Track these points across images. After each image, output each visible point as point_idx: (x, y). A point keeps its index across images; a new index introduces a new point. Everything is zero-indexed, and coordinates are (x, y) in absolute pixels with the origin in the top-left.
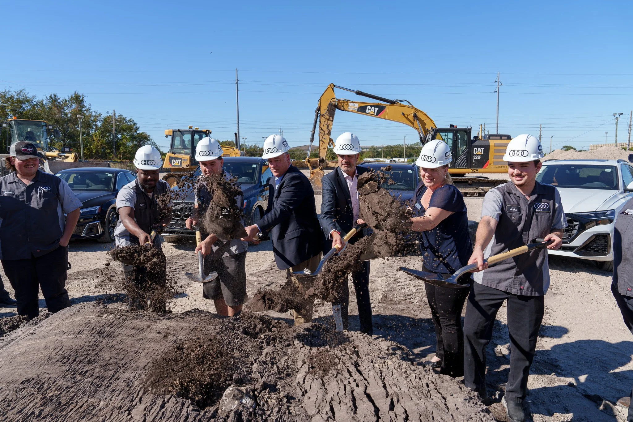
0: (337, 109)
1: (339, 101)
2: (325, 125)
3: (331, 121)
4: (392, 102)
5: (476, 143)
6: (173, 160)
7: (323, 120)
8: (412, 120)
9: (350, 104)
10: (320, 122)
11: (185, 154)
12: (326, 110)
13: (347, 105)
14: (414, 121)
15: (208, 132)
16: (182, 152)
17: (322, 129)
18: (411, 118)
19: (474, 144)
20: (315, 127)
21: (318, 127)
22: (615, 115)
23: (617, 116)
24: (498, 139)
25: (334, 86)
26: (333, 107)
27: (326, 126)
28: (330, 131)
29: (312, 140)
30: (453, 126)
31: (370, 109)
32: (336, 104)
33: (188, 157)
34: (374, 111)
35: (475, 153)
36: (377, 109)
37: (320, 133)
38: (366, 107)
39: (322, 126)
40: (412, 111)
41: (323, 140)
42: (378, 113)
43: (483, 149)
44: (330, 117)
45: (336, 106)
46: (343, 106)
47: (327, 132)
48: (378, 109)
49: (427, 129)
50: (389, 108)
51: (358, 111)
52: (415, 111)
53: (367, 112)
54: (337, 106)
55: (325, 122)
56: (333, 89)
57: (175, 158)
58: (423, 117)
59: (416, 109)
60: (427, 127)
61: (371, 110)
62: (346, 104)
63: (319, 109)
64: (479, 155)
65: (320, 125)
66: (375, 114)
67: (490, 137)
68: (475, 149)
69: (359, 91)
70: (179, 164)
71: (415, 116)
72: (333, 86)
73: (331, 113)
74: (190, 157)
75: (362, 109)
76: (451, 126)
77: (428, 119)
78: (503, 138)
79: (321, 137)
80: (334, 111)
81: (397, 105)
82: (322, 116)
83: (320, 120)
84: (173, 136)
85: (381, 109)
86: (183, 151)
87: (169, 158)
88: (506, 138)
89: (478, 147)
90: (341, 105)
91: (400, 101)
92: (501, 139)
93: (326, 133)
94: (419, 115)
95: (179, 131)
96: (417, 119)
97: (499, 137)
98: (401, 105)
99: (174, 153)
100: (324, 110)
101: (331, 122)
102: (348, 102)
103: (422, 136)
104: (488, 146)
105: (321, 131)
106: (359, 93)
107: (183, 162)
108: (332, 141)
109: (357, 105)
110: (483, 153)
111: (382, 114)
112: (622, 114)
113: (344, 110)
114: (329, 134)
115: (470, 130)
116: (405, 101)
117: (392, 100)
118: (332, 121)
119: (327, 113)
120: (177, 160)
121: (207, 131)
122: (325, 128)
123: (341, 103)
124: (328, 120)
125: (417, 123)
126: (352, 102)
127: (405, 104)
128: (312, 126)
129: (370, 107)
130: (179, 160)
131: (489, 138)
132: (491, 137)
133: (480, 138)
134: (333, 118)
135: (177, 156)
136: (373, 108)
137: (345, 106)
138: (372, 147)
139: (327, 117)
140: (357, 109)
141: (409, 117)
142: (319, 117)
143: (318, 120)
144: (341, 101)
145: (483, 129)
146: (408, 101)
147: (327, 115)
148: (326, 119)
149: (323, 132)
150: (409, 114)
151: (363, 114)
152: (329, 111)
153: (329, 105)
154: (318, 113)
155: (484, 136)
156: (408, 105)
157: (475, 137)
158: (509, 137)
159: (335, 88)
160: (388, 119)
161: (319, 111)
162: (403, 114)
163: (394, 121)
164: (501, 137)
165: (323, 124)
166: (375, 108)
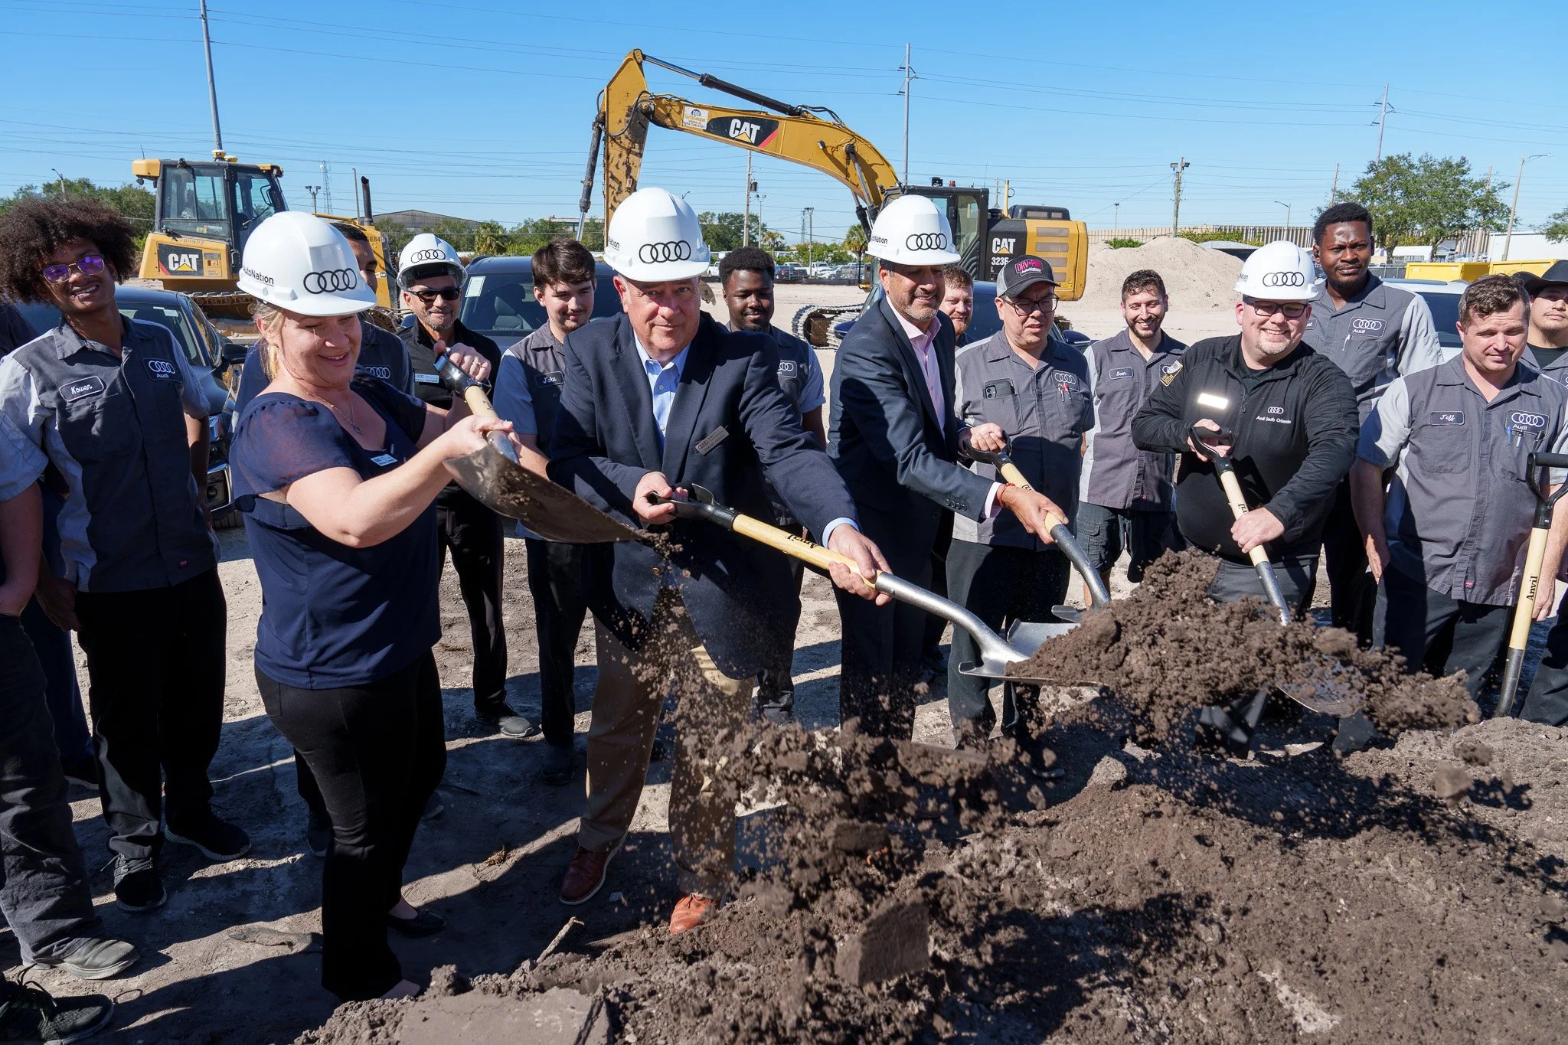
0: (651, 126)
1: (658, 99)
2: (620, 166)
3: (636, 154)
4: (794, 113)
5: (999, 227)
6: (172, 257)
7: (614, 150)
8: (843, 161)
9: (688, 110)
10: (607, 157)
11: (211, 236)
12: (624, 126)
13: (679, 113)
14: (848, 163)
15: (275, 172)
16: (198, 230)
17: (613, 177)
18: (841, 155)
19: (993, 229)
20: (593, 168)
21: (602, 169)
24: (1044, 218)
25: (644, 57)
26: (643, 117)
27: (625, 169)
28: (633, 183)
29: (585, 207)
30: (941, 182)
31: (738, 126)
32: (653, 107)
33: (222, 246)
34: (748, 132)
35: (994, 251)
36: (756, 128)
37: (609, 186)
38: (728, 121)
39: (612, 168)
40: (844, 139)
42: (760, 139)
43: (1012, 241)
44: (634, 143)
45: (650, 116)
46: (669, 115)
47: (627, 184)
48: (758, 128)
49: (882, 188)
50: (787, 127)
51: (708, 130)
52: (850, 138)
53: (731, 134)
54: (653, 112)
55: (620, 156)
56: (640, 65)
57: (180, 251)
58: (869, 158)
59: (853, 135)
60: (879, 182)
61: (743, 131)
62: (677, 109)
63: (602, 121)
64: (1004, 255)
65: (607, 166)
66: (753, 140)
67: (1027, 210)
68: (996, 240)
69: (710, 77)
70: (195, 268)
71: (851, 152)
72: (640, 58)
73: (638, 135)
74: (229, 248)
75: (719, 127)
76: (936, 180)
77: (881, 162)
78: (1053, 215)
79: (611, 199)
80: (645, 129)
81: (806, 121)
82: (614, 139)
83: (607, 149)
84: (164, 180)
85: (767, 128)
86: (203, 229)
87: (156, 249)
88: (1060, 215)
89: (1003, 235)
90: (665, 110)
91: (813, 109)
92: (1049, 217)
93: (623, 188)
94: (860, 148)
95: (184, 165)
96: (855, 161)
97: (1045, 214)
98: (814, 122)
99: (173, 234)
100: (617, 125)
101: (637, 158)
102: (681, 103)
103: (864, 205)
104: (1024, 234)
105: (612, 183)
106: (709, 82)
107: (205, 262)
109: (705, 116)
110: (1011, 252)
111: (769, 144)
113: (675, 127)
115: (986, 192)
116: (825, 109)
117: (794, 105)
118: (640, 155)
119: (627, 133)
120: (184, 256)
121: (273, 167)
122: (620, 174)
123: (664, 107)
124: (629, 151)
125: (855, 170)
126: (693, 105)
127: (825, 117)
128: (584, 170)
129: (739, 122)
130: (194, 257)
131: (1024, 215)
132: (1029, 214)
133: (1005, 213)
134: (641, 148)
135: (184, 241)
136: (747, 125)
137: (674, 116)
139: (626, 143)
140: (705, 125)
141: (836, 154)
142: (602, 143)
143: (601, 150)
144: (663, 102)
145: (1011, 193)
146: (831, 112)
147: (627, 137)
148: (624, 148)
149: (616, 186)
150: (836, 145)
151: (721, 141)
152: (631, 127)
153: (630, 109)
154: (600, 130)
155: (1013, 211)
156: (831, 120)
157: (996, 212)
158: (1065, 215)
159: (645, 64)
160: (783, 158)
161: (603, 124)
162: (823, 144)
163: (798, 162)
164: (1049, 212)
165: (615, 163)
166: (753, 126)
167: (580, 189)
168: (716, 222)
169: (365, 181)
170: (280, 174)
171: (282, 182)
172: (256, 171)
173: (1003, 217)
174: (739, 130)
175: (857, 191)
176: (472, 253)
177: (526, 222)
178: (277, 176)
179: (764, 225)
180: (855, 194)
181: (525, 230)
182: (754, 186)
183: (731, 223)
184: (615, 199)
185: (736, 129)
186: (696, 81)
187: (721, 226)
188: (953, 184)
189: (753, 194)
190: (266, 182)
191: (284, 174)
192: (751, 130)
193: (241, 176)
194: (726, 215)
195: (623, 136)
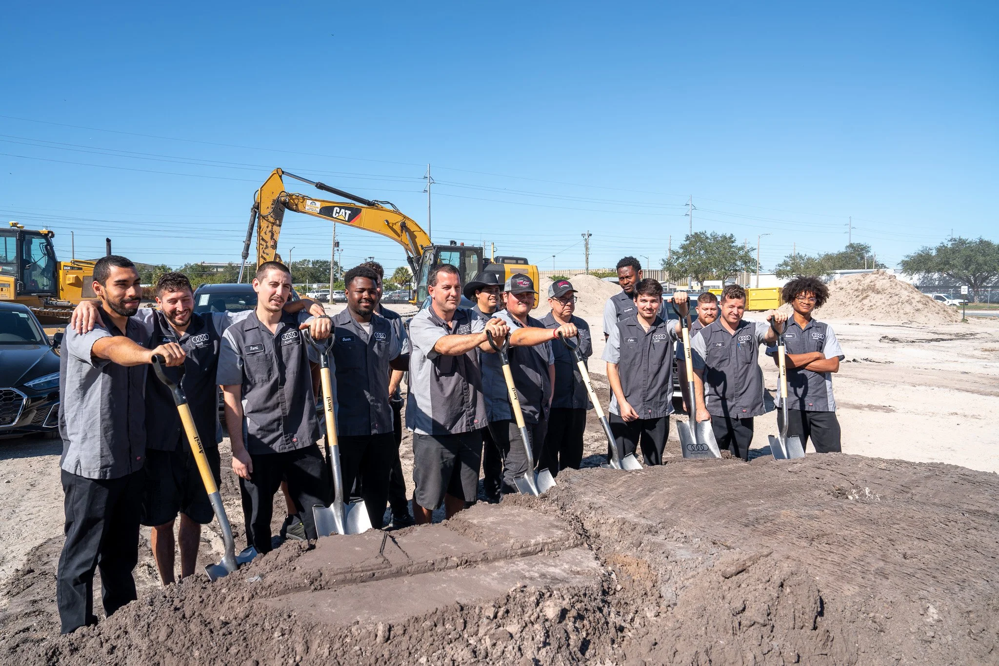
0: (287, 211)
1: (290, 196)
2: (267, 233)
4: (371, 204)
7: (264, 224)
8: (399, 232)
9: (309, 202)
10: (259, 227)
11: (4, 273)
12: (270, 210)
13: (303, 203)
14: (402, 232)
15: (50, 235)
17: (263, 239)
18: (397, 228)
20: (250, 234)
21: (256, 235)
22: (583, 235)
23: (586, 237)
24: (514, 264)
25: (283, 172)
26: (282, 205)
27: (270, 234)
28: (276, 243)
29: (245, 256)
30: (455, 243)
31: (338, 211)
32: (288, 200)
33: (11, 280)
34: (344, 214)
36: (348, 212)
37: (260, 244)
38: (332, 208)
39: (262, 234)
40: (399, 219)
41: (265, 256)
42: (351, 218)
43: (497, 276)
44: (276, 220)
45: (287, 205)
46: (296, 205)
47: (271, 243)
48: (350, 212)
49: (422, 246)
50: (366, 212)
51: (320, 213)
52: (403, 218)
53: (334, 215)
54: (287, 203)
55: (268, 227)
56: (281, 177)
58: (413, 228)
59: (405, 217)
60: (420, 243)
61: (341, 213)
62: (302, 201)
63: (257, 207)
65: (259, 233)
66: (347, 219)
67: (504, 259)
69: (322, 184)
71: (404, 226)
72: (281, 173)
73: (278, 215)
74: (16, 280)
75: (327, 211)
76: (452, 242)
77: (420, 230)
78: (519, 262)
79: (261, 251)
80: (283, 212)
81: (378, 209)
82: (264, 218)
83: (259, 222)
85: (355, 213)
88: (522, 262)
90: (294, 201)
91: (382, 202)
92: (517, 263)
93: (269, 245)
94: (409, 224)
96: (406, 231)
97: (515, 261)
98: (382, 209)
100: (266, 209)
101: (278, 227)
102: (304, 198)
103: (412, 256)
104: (504, 272)
105: (262, 242)
106: (321, 186)
108: (280, 258)
109: (318, 205)
111: (356, 222)
112: (591, 235)
113: (300, 211)
114: (275, 247)
115: (481, 249)
116: (389, 203)
117: (371, 200)
118: (280, 226)
119: (272, 214)
121: (49, 232)
122: (267, 237)
124: (273, 224)
125: (406, 237)
126: (311, 199)
127: (388, 207)
128: (246, 234)
129: (338, 209)
131: (503, 262)
132: (506, 261)
133: (492, 260)
134: (280, 222)
136: (343, 210)
137: (300, 207)
138: (230, 264)
139: (271, 220)
140: (318, 210)
141: (394, 227)
142: (257, 220)
143: (256, 224)
144: (294, 197)
145: (495, 249)
146: (391, 204)
147: (272, 217)
148: (270, 222)
149: (265, 244)
150: (394, 222)
151: (328, 219)
152: (274, 211)
153: (274, 201)
154: (256, 212)
155: (497, 259)
156: (392, 209)
157: (487, 261)
158: (525, 262)
159: (283, 176)
160: (364, 229)
161: (258, 209)
162: (387, 221)
163: (373, 231)
164: (517, 260)
165: (264, 231)
166: (346, 211)
167: (242, 246)
168: (311, 266)
169: (108, 241)
170: (53, 236)
171: (54, 241)
172: (37, 234)
173: (491, 262)
174: (339, 213)
175: (407, 247)
176: (150, 285)
177: (186, 266)
178: (51, 237)
179: (341, 268)
180: (406, 250)
181: (185, 270)
182: (337, 244)
183: (320, 266)
184: (264, 252)
185: (336, 212)
186: (313, 187)
187: (314, 268)
188: (463, 244)
189: (336, 249)
190: (43, 241)
191: (55, 236)
192: (346, 213)
193: (27, 237)
194: (317, 261)
195: (269, 216)
